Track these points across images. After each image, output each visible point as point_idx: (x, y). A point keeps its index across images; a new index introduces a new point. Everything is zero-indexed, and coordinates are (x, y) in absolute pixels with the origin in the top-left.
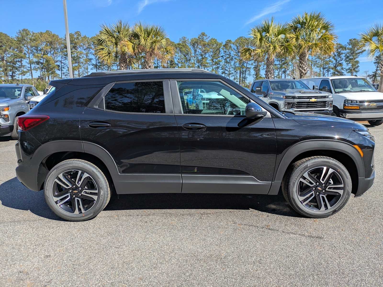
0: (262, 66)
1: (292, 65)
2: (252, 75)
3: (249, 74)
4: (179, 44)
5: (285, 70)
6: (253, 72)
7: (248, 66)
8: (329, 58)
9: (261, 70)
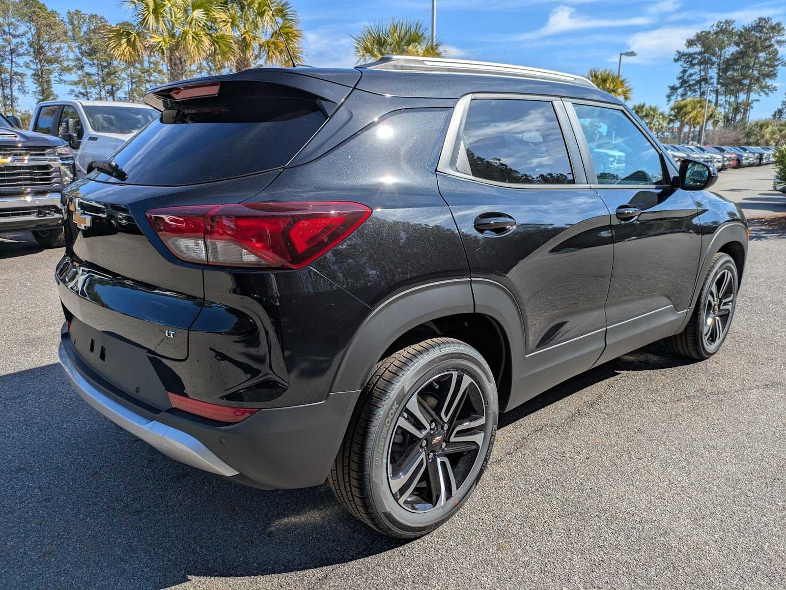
0: (56, 74)
1: (128, 79)
2: (30, 92)
3: (23, 90)
5: (112, 89)
6: (31, 85)
7: (15, 69)
8: (201, 73)
9: (52, 82)
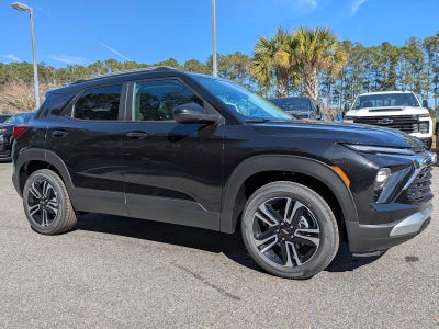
4: (404, 48)
